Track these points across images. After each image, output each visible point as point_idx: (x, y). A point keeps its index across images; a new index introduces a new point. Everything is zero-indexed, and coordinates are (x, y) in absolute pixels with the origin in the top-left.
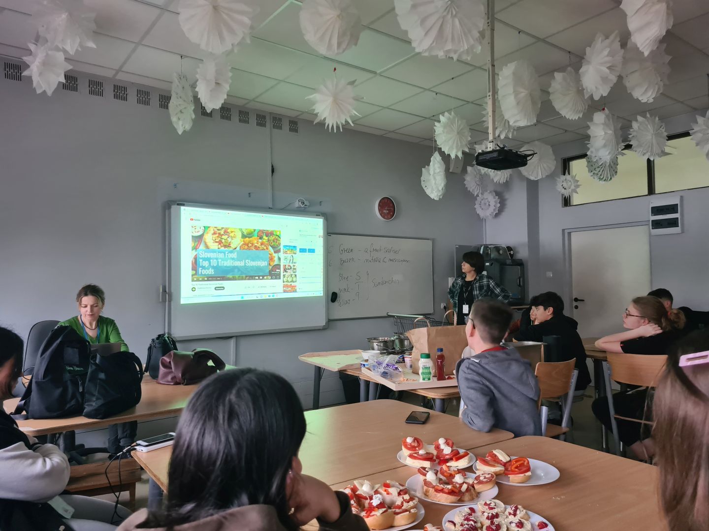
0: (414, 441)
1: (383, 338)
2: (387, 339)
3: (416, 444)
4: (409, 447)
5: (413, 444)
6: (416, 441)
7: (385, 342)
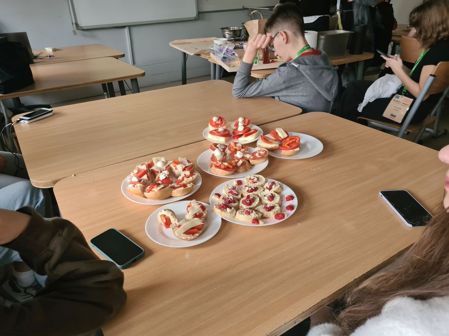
0: (218, 120)
1: (234, 28)
2: (237, 28)
3: (219, 122)
4: (214, 124)
5: (217, 122)
6: (220, 120)
7: (234, 31)
